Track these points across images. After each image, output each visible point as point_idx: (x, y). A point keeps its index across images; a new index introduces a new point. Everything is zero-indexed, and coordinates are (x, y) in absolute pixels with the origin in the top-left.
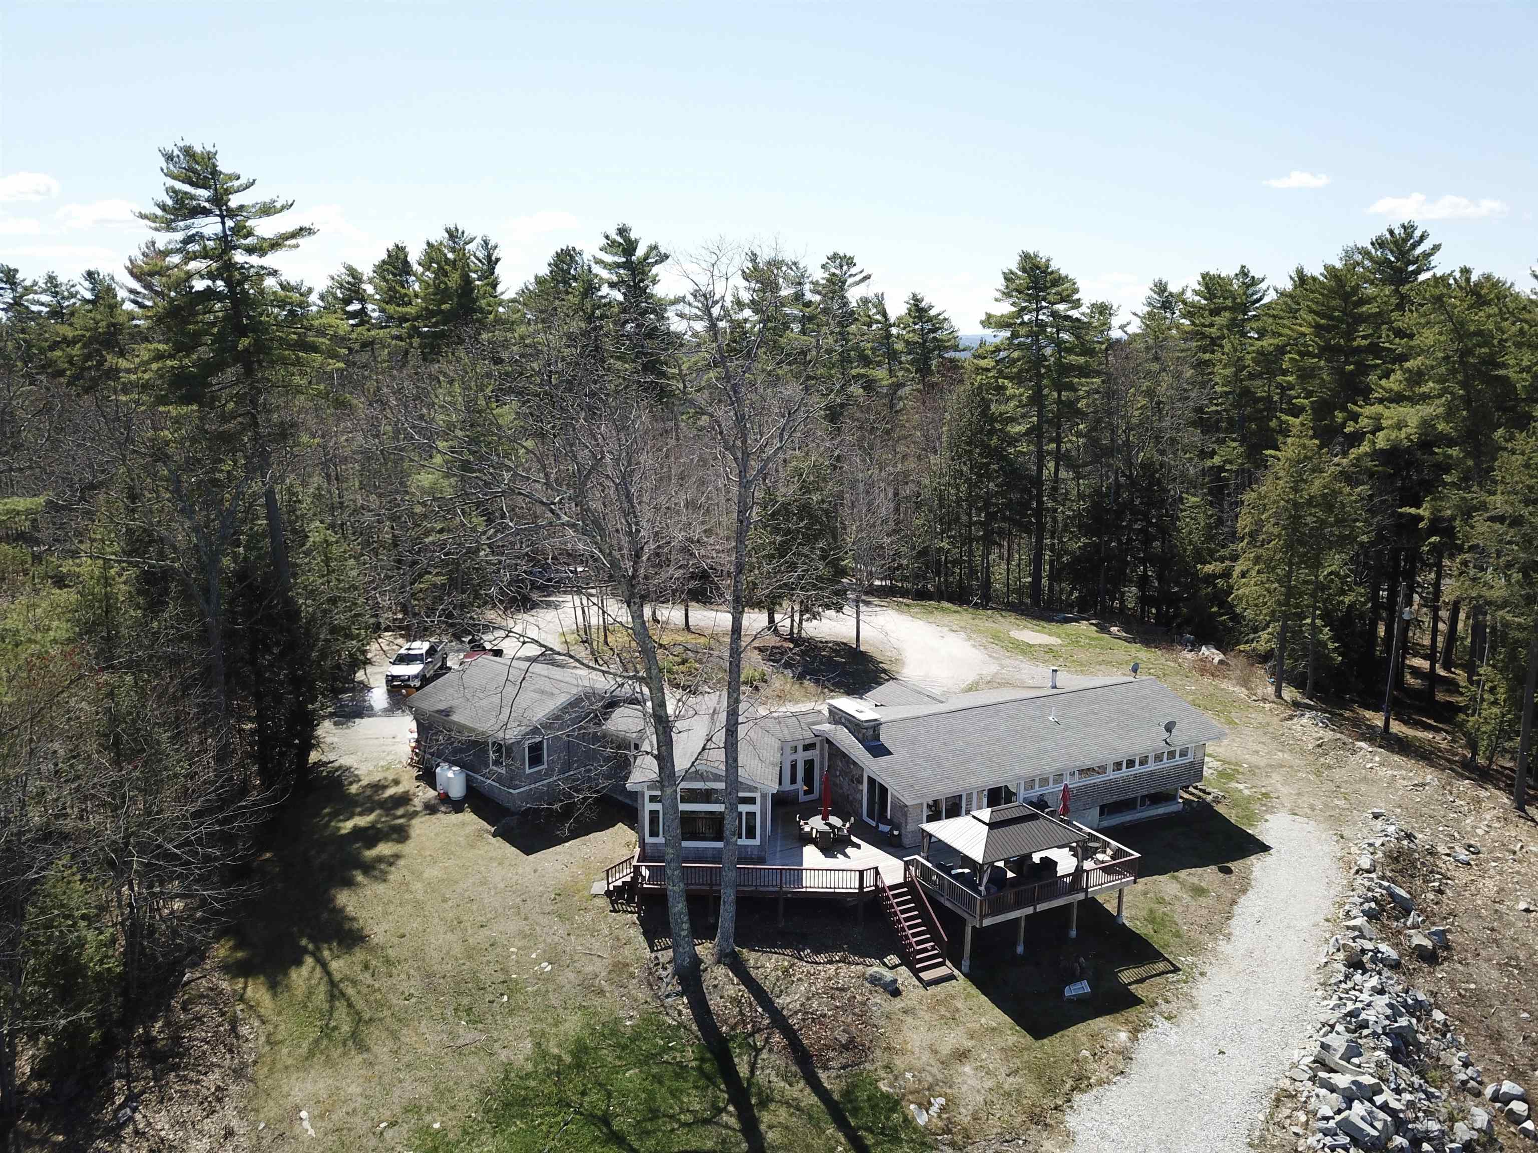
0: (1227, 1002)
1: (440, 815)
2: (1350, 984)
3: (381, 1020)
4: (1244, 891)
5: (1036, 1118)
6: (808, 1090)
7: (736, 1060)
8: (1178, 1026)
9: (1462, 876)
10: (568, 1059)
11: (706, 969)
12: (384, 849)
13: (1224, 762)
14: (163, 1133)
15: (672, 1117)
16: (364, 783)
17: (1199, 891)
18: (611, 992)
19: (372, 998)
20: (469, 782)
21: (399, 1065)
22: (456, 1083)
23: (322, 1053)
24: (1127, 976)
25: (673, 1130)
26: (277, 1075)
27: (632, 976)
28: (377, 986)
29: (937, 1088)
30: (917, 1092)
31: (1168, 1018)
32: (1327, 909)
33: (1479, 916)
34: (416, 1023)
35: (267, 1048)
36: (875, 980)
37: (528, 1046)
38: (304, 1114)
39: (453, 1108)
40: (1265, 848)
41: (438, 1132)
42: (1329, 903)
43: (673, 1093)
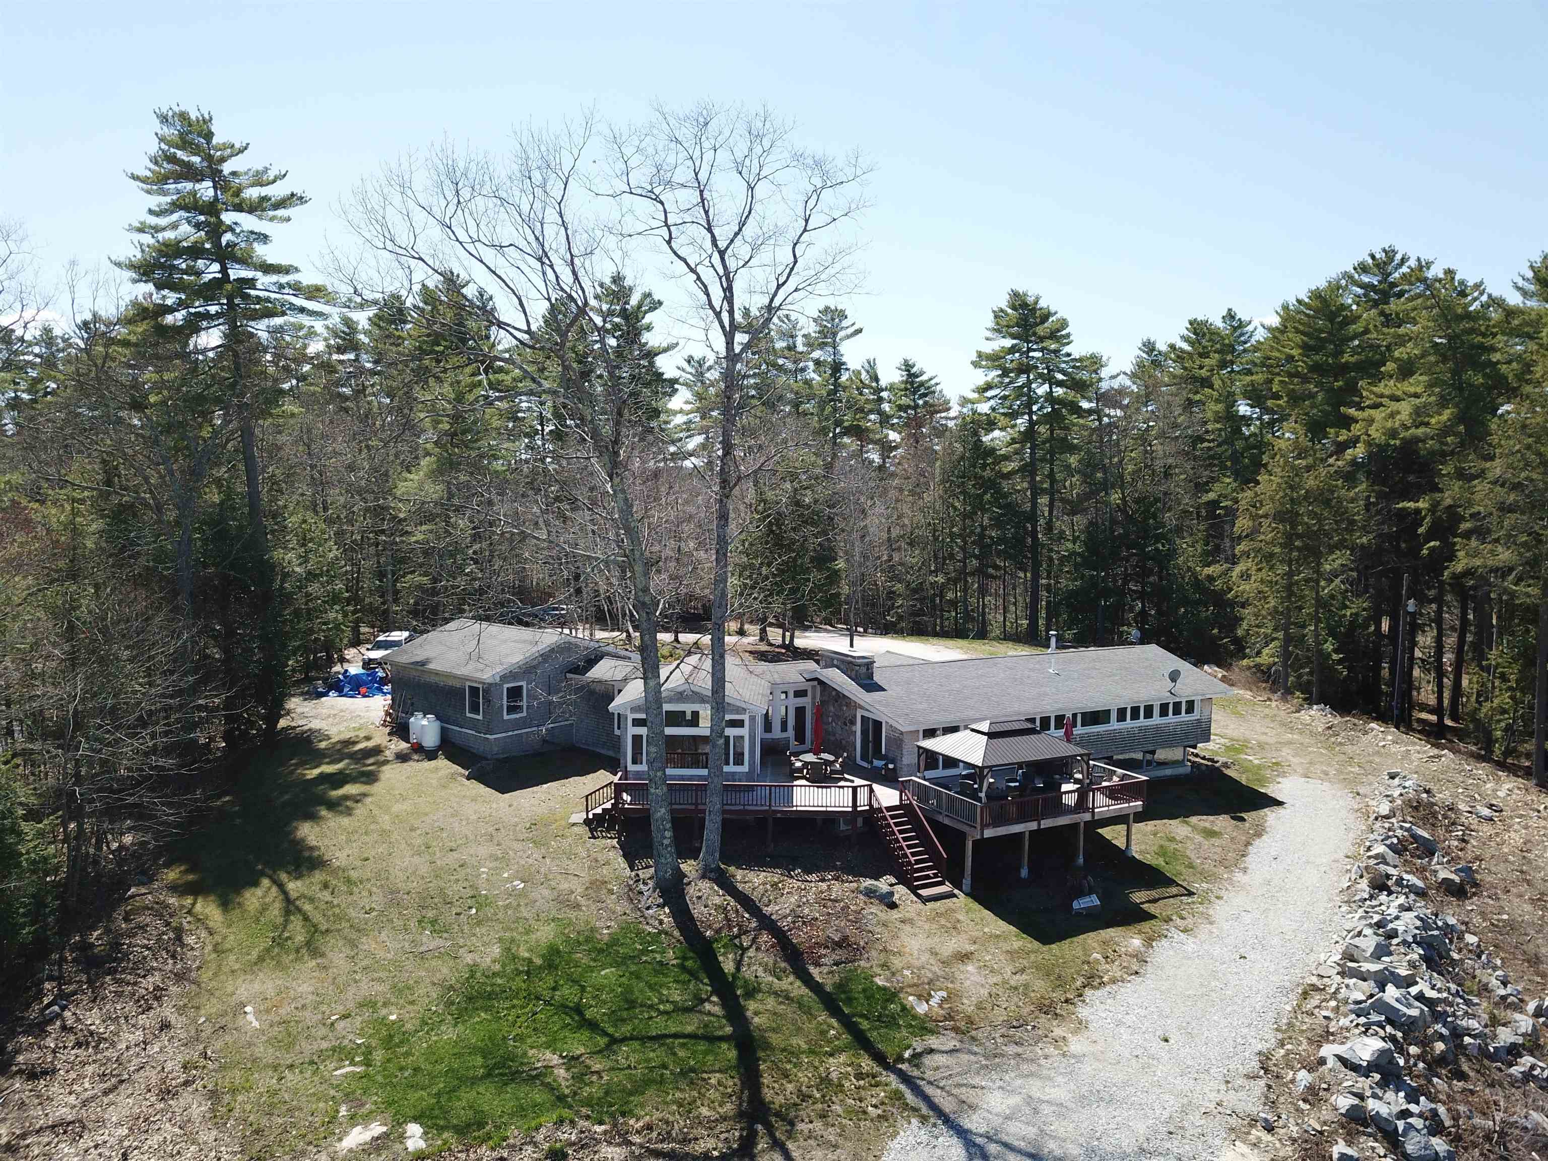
0: (1247, 918)
1: (411, 763)
2: (1374, 903)
3: (339, 930)
4: (1258, 835)
5: (1046, 1008)
6: (798, 983)
7: (721, 959)
8: (1195, 937)
9: (1487, 829)
10: (538, 961)
11: (689, 883)
12: (350, 789)
13: (1232, 739)
14: (93, 1027)
15: (651, 1007)
16: (333, 740)
17: (1210, 834)
18: (587, 906)
19: (330, 913)
20: (444, 732)
21: (356, 968)
22: (416, 982)
23: (272, 958)
24: (1138, 896)
25: (651, 1018)
26: (222, 977)
27: (611, 892)
28: (335, 903)
29: (938, 983)
30: (915, 985)
31: (1185, 931)
32: (1347, 847)
33: (1506, 861)
34: (376, 933)
35: (214, 955)
36: (870, 893)
37: (496, 950)
38: (248, 1009)
39: (412, 1003)
40: (1279, 803)
41: (394, 1022)
42: (1349, 844)
43: (651, 987)
